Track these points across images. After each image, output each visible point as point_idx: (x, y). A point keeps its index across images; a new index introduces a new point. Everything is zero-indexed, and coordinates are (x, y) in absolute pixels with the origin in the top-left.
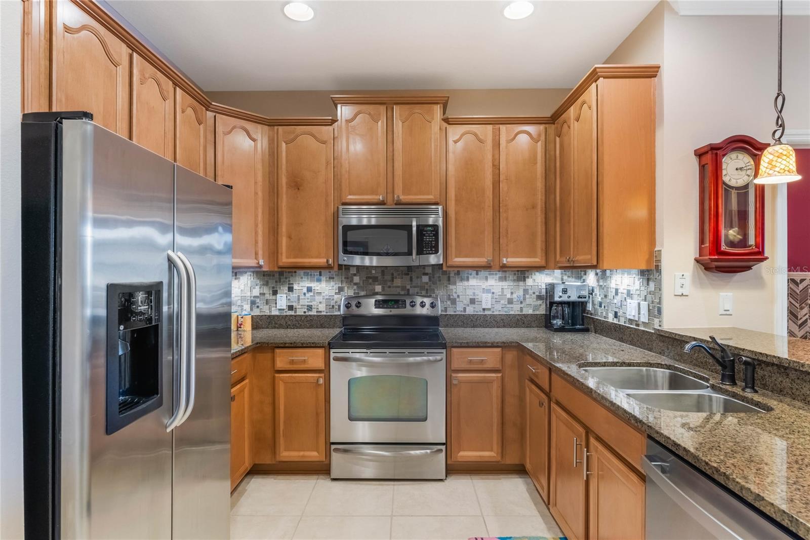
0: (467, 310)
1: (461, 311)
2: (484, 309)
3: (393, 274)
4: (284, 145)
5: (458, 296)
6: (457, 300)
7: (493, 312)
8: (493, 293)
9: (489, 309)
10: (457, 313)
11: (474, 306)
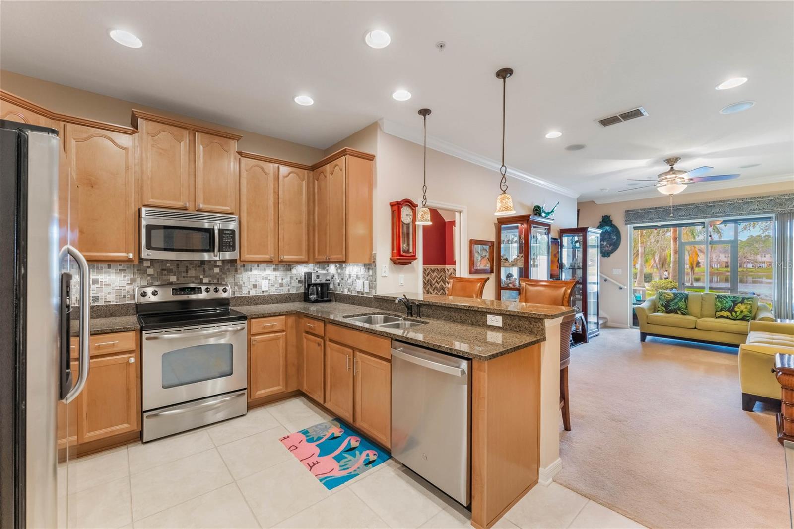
0: (251, 293)
1: (246, 294)
2: (263, 292)
3: (187, 267)
4: (74, 142)
5: (244, 283)
6: (243, 286)
7: (270, 293)
8: (270, 280)
9: (267, 291)
10: (243, 295)
11: (255, 289)
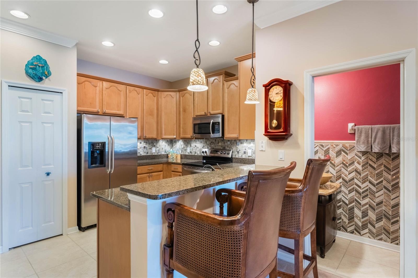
0: (243, 156)
4: (182, 97)
5: (240, 150)
8: (252, 149)
10: (239, 157)
11: (245, 154)
